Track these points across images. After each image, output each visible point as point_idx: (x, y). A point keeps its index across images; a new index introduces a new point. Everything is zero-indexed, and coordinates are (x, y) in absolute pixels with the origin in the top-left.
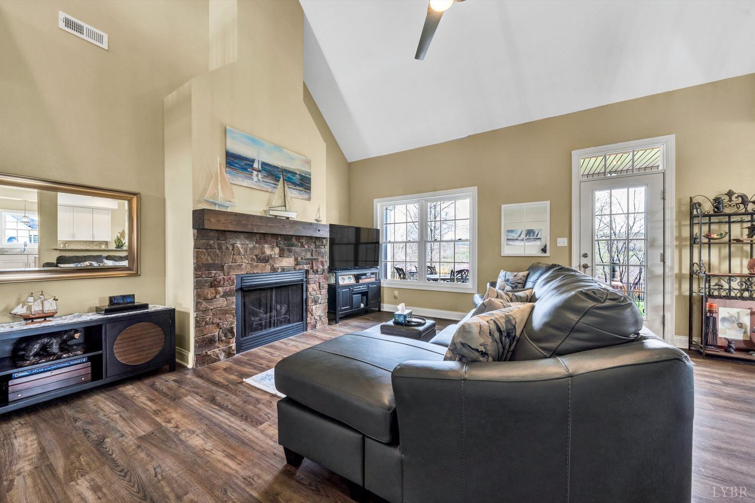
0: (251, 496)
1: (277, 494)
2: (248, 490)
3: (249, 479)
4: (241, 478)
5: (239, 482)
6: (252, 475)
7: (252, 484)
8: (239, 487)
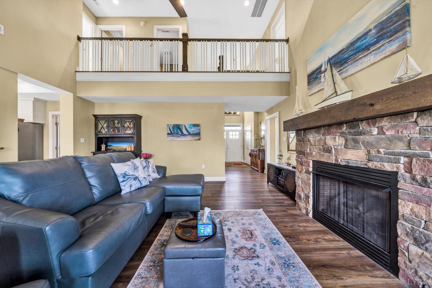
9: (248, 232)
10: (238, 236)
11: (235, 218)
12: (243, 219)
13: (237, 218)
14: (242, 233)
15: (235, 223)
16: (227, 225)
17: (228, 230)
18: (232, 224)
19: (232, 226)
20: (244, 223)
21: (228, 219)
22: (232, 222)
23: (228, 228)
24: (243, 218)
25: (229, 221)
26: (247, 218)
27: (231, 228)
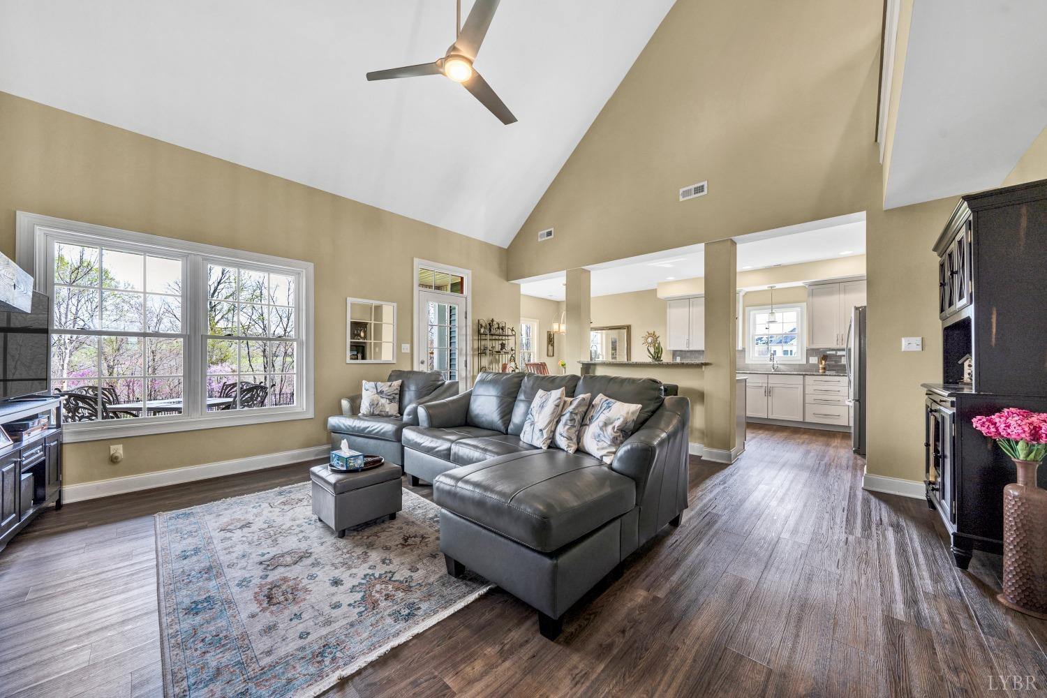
0: (603, 671)
1: (601, 645)
2: (594, 676)
3: (577, 679)
4: (574, 690)
5: (582, 690)
6: (570, 677)
7: (586, 673)
8: (591, 687)
9: (282, 598)
10: (309, 578)
11: (336, 626)
12: (301, 637)
13: (324, 631)
14: (297, 590)
15: (327, 609)
16: (351, 592)
17: (342, 581)
18: (335, 599)
19: (333, 594)
20: (295, 622)
21: (357, 610)
22: (337, 606)
23: (342, 585)
24: (301, 643)
25: (350, 605)
26: (282, 651)
27: (334, 589)
